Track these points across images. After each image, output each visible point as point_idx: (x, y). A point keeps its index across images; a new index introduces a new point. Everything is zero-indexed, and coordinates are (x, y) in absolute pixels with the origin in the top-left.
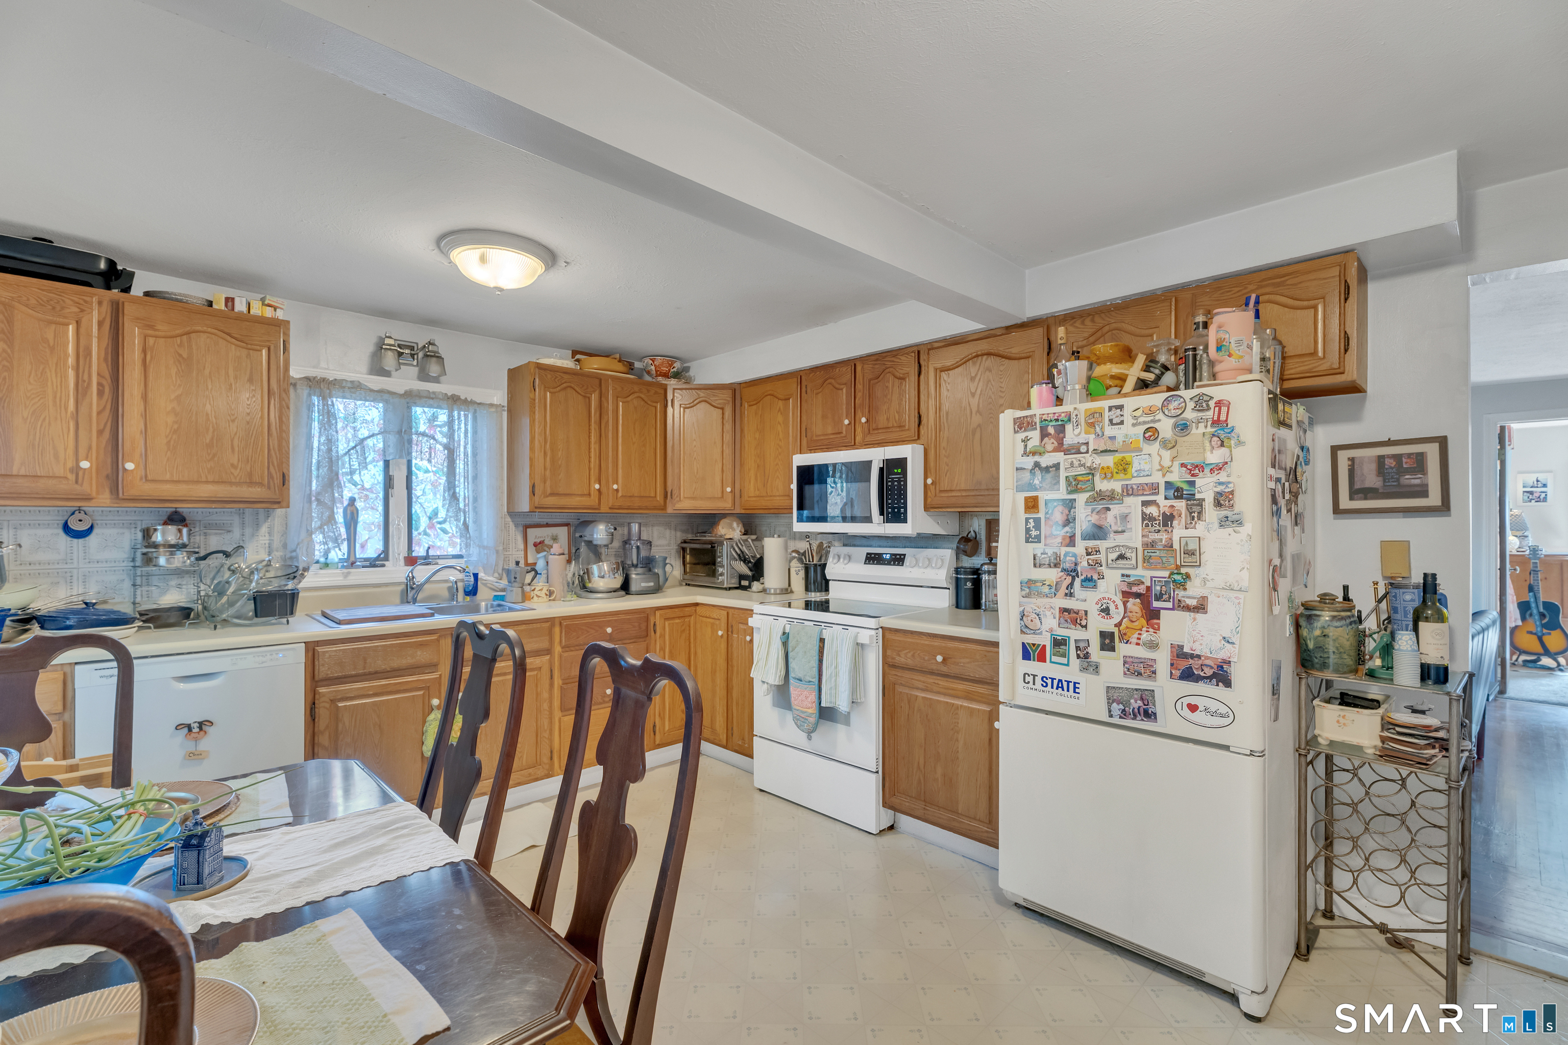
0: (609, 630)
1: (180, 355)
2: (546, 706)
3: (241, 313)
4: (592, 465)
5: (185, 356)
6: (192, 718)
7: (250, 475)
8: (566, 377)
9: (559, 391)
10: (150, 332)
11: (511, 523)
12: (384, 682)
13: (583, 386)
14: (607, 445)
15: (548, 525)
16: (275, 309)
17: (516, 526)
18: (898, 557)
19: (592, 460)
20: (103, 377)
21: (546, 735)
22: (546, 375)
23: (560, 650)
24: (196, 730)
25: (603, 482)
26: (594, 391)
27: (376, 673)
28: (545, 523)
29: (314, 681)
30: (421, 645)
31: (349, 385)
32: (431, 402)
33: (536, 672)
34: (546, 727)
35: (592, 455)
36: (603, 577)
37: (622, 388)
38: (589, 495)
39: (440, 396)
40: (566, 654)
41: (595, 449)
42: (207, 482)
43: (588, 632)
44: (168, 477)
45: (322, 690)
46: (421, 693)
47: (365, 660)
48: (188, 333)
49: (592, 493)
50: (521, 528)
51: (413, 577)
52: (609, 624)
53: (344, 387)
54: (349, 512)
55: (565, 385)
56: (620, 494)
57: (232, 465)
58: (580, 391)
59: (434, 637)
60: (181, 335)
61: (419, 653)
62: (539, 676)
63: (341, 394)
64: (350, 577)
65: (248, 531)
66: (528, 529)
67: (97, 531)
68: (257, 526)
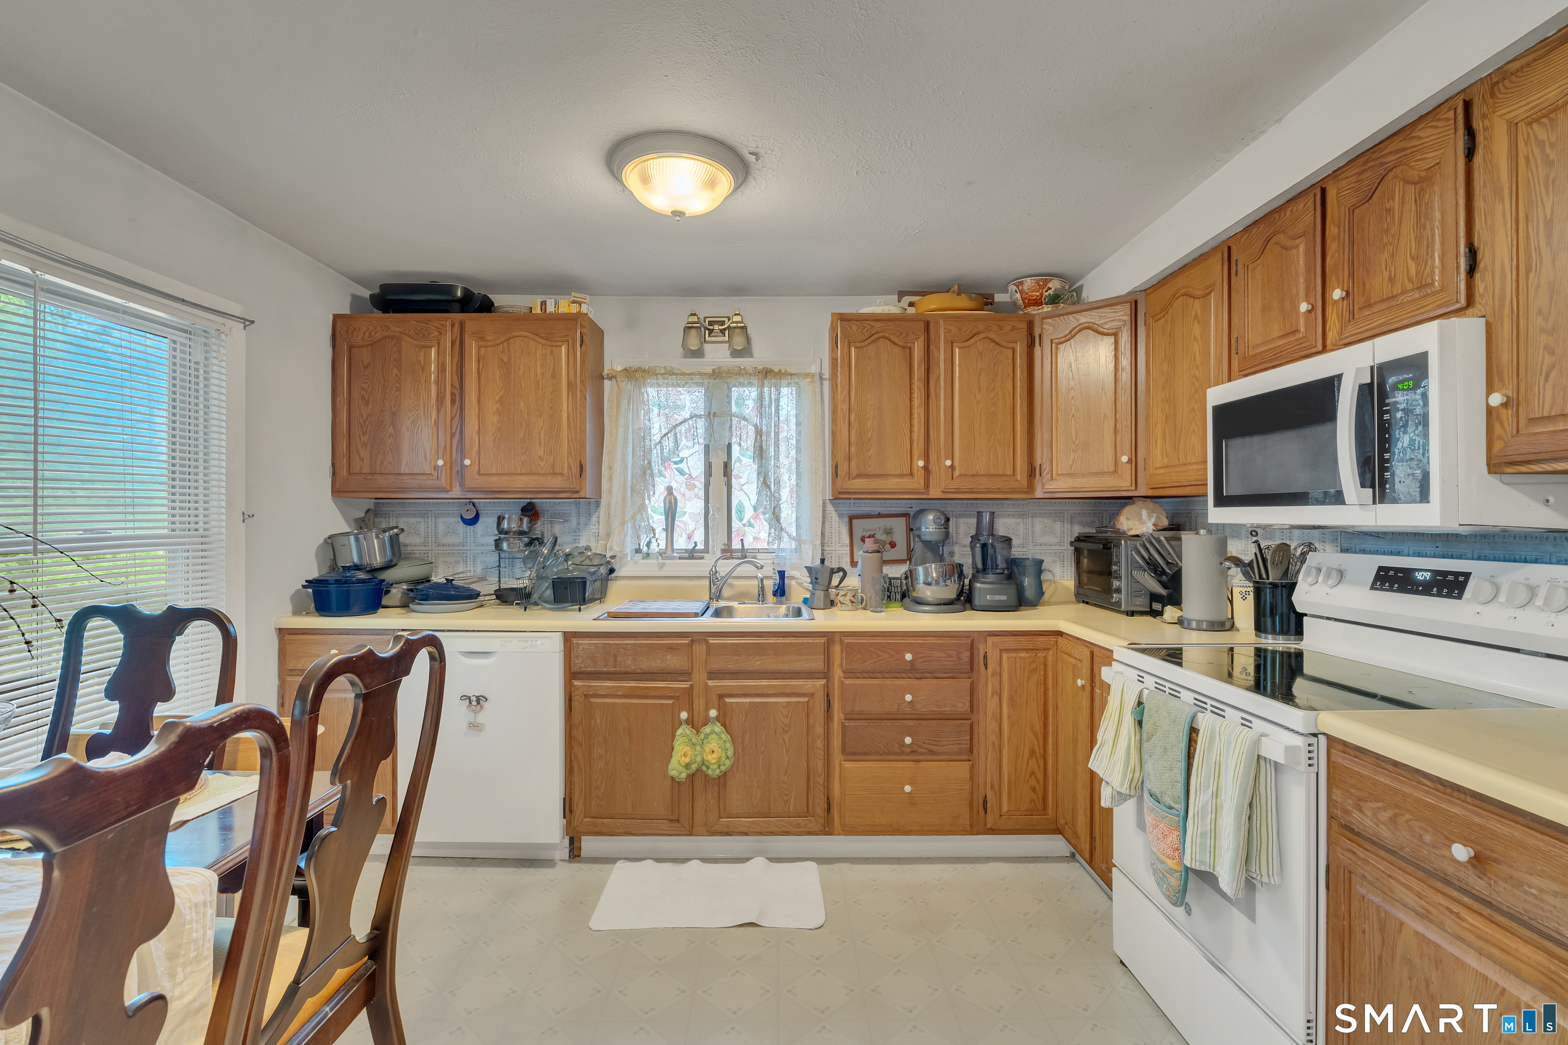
0: (909, 657)
1: (502, 360)
2: (819, 743)
3: (551, 314)
4: (915, 436)
5: (506, 360)
6: (473, 692)
7: (553, 466)
8: (877, 325)
9: (869, 344)
10: (483, 343)
11: (834, 513)
12: (633, 684)
13: (902, 333)
14: (938, 407)
15: (880, 516)
16: (580, 304)
17: (840, 516)
18: (1450, 578)
19: (916, 429)
20: (455, 388)
21: (821, 780)
22: (851, 327)
23: (842, 675)
24: (474, 703)
25: (933, 457)
26: (917, 339)
27: (627, 673)
28: (877, 513)
29: (572, 674)
30: (671, 648)
31: (663, 371)
32: (741, 379)
33: (806, 699)
34: (820, 771)
35: (915, 422)
36: (929, 584)
37: (960, 329)
38: (911, 474)
39: (751, 371)
40: (847, 682)
41: (919, 414)
42: (522, 474)
43: (879, 656)
44: (494, 471)
45: (577, 683)
46: (670, 702)
47: (615, 656)
48: (508, 340)
49: (915, 472)
50: (847, 519)
51: (716, 572)
52: (910, 648)
53: (657, 374)
54: (667, 501)
55: (876, 336)
56: (957, 473)
57: (540, 457)
58: (897, 341)
59: (686, 641)
60: (503, 343)
61: (669, 657)
62: (811, 705)
63: (655, 382)
64: (664, 569)
65: (582, 520)
66: (854, 521)
67: (481, 519)
68: (589, 516)
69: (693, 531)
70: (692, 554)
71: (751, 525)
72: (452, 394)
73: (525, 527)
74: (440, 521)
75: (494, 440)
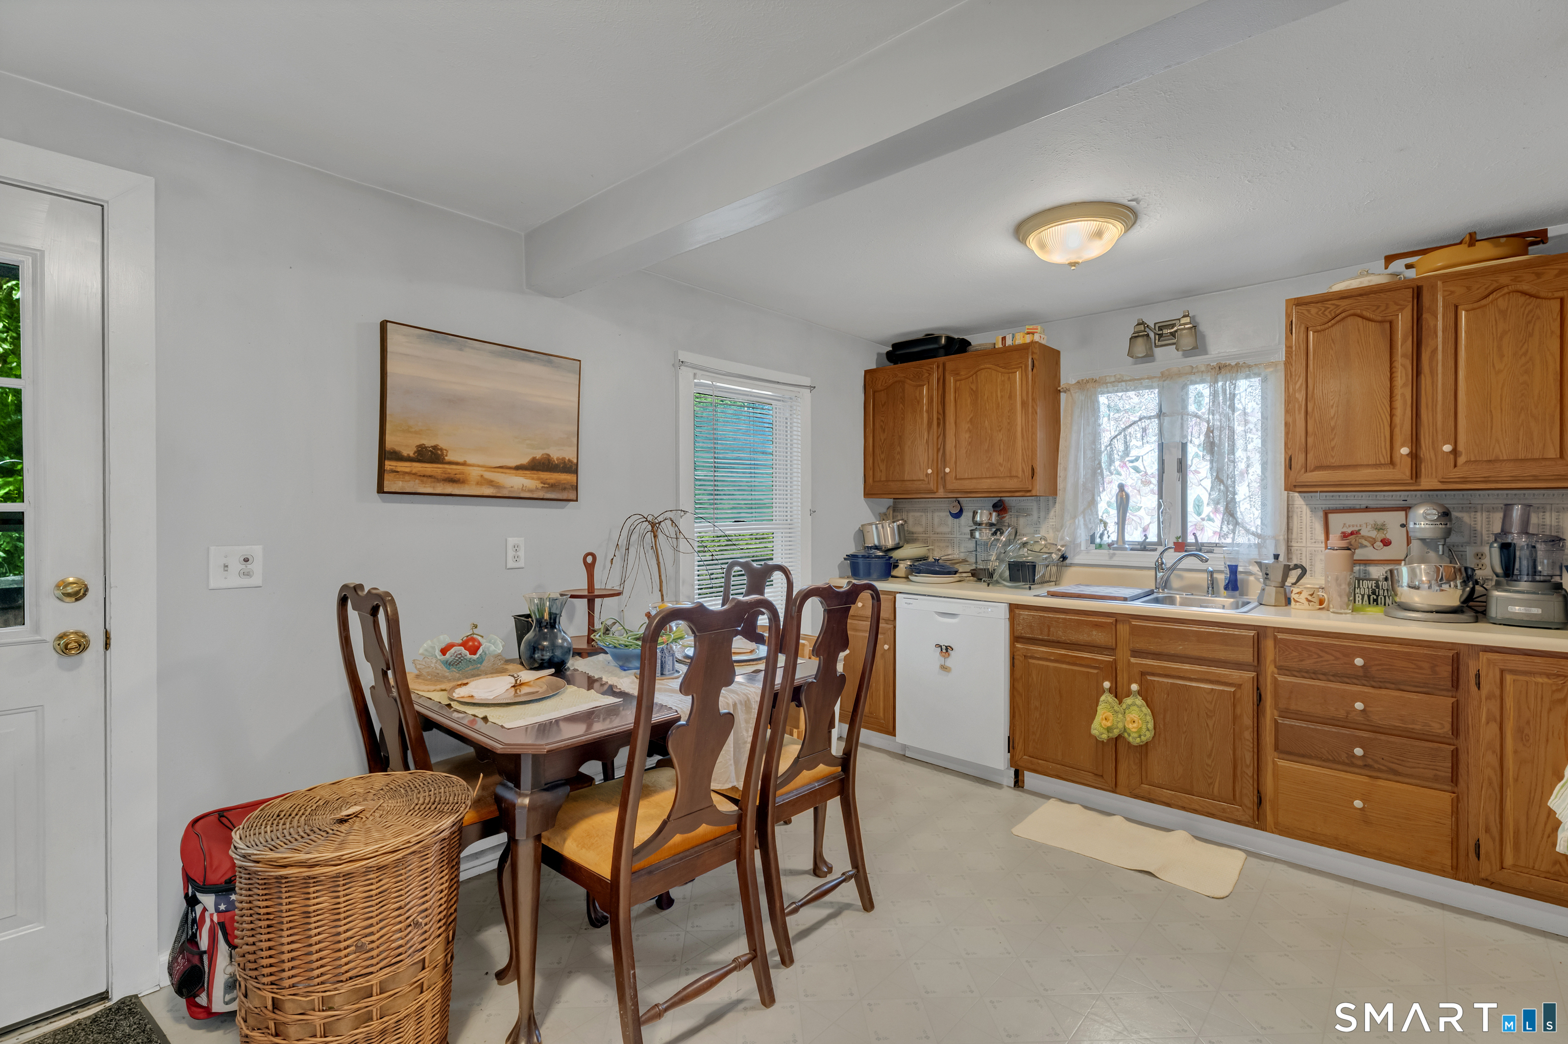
0: (1359, 662)
1: (972, 389)
2: (1248, 735)
3: (1010, 346)
4: (1397, 420)
5: (974, 389)
6: (944, 643)
7: (1010, 470)
8: (1344, 303)
9: (1332, 326)
10: (958, 378)
11: (1305, 507)
12: (1063, 652)
13: (1378, 307)
14: (1434, 383)
15: (1367, 509)
16: (1033, 333)
17: (1313, 510)
19: (1399, 412)
20: (940, 414)
21: (1250, 771)
22: (1309, 311)
23: (1276, 670)
24: (944, 651)
25: (1425, 442)
26: (1401, 310)
27: (1058, 642)
28: (1363, 506)
29: (1015, 638)
30: (1097, 625)
31: (1113, 379)
32: (1193, 378)
33: (1233, 689)
34: (1248, 763)
35: (1398, 404)
37: (1469, 288)
38: (1392, 463)
39: (1203, 368)
40: (1281, 678)
41: (1403, 395)
42: (986, 478)
43: (1321, 657)
44: (966, 476)
45: (1018, 645)
46: (1095, 671)
47: (1049, 628)
48: (976, 373)
49: (1397, 459)
50: (1321, 514)
51: (1162, 563)
52: (1361, 653)
53: (1107, 383)
54: (1119, 497)
55: (1343, 315)
57: (1000, 464)
58: (1372, 316)
59: (1109, 620)
60: (972, 375)
61: (1094, 633)
62: (1238, 695)
63: (1106, 390)
64: (1115, 558)
65: (1042, 514)
66: (1331, 517)
67: (964, 514)
68: (1048, 510)
69: (1148, 525)
70: (1144, 547)
71: (1210, 519)
72: (938, 419)
73: (994, 520)
74: (936, 514)
75: (967, 451)
